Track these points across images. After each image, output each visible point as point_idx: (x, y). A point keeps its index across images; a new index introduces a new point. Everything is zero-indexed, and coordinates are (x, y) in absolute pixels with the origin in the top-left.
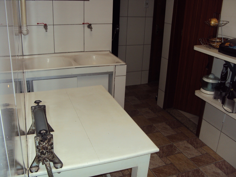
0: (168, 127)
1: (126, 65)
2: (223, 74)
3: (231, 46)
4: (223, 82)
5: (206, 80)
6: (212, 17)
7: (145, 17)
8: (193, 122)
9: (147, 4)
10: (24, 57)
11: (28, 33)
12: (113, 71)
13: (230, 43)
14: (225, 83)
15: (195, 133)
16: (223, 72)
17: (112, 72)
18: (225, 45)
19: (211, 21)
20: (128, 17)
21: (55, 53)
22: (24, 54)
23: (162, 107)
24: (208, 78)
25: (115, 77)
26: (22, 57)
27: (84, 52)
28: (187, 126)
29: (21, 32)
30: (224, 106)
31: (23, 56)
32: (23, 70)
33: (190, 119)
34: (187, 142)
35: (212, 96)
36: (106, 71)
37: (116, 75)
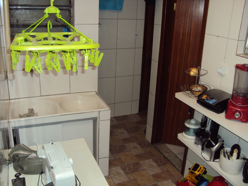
0: (154, 164)
1: (110, 110)
2: (203, 122)
3: (208, 100)
4: (203, 128)
5: (187, 125)
6: (193, 67)
7: (135, 48)
8: (179, 158)
9: (137, 35)
10: (11, 101)
11: (14, 79)
12: (97, 116)
13: (207, 96)
14: (205, 129)
15: (181, 171)
16: (203, 119)
17: (96, 118)
18: (202, 98)
19: (190, 71)
20: (117, 49)
21: (41, 96)
22: (11, 98)
23: (150, 141)
24: (189, 123)
25: (100, 122)
26: (8, 101)
27: (70, 93)
28: (173, 163)
29: (6, 77)
30: (203, 153)
31: (10, 99)
32: (9, 119)
33: (177, 155)
34: (171, 181)
35: (194, 141)
36: (91, 117)
37: (100, 120)
